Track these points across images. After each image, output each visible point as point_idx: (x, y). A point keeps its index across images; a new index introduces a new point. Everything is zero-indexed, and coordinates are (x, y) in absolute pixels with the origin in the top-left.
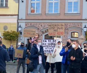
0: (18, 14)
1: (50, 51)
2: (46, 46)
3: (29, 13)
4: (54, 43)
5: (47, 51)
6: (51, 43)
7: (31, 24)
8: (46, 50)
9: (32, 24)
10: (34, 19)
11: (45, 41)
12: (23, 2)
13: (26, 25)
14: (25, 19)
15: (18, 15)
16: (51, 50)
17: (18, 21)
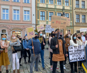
1: (77, 59)
2: (73, 53)
4: (80, 49)
5: (74, 60)
6: (77, 49)
8: (73, 58)
11: (71, 48)
16: (77, 57)
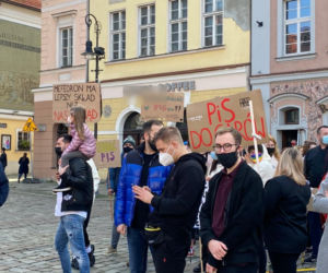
0: (248, 61)
3: (279, 55)
7: (287, 87)
9: (291, 85)
10: (293, 72)
12: (261, 24)
13: (273, 90)
14: (268, 72)
15: (250, 64)
17: (249, 81)
